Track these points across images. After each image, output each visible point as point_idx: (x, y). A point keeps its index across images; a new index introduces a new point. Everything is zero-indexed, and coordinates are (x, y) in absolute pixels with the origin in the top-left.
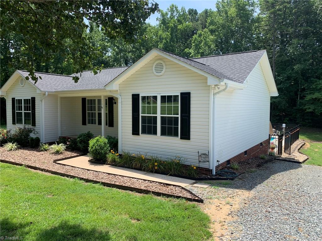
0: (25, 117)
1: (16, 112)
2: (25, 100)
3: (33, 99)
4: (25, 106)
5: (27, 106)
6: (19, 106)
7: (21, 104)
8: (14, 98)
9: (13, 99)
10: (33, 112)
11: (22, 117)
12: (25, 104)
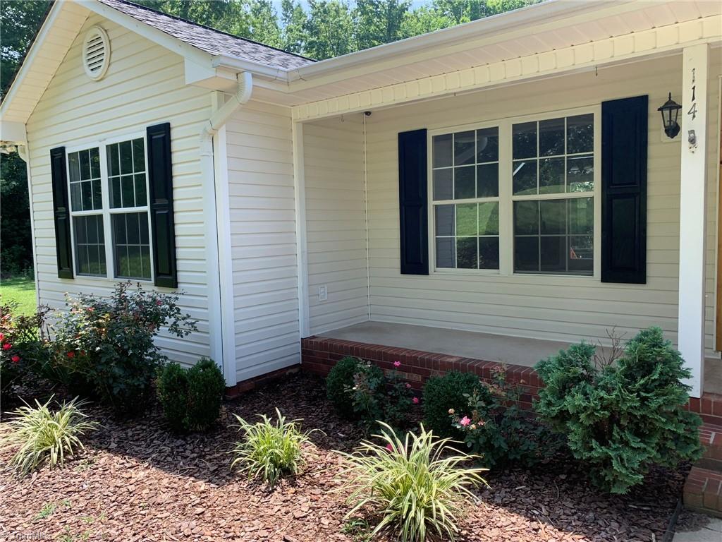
0: (118, 236)
1: (74, 217)
2: (112, 149)
3: (160, 137)
4: (114, 184)
5: (127, 181)
6: (86, 186)
7: (97, 173)
8: (62, 149)
9: (58, 156)
10: (162, 207)
11: (102, 240)
12: (113, 170)
